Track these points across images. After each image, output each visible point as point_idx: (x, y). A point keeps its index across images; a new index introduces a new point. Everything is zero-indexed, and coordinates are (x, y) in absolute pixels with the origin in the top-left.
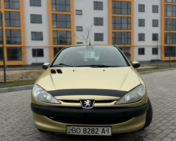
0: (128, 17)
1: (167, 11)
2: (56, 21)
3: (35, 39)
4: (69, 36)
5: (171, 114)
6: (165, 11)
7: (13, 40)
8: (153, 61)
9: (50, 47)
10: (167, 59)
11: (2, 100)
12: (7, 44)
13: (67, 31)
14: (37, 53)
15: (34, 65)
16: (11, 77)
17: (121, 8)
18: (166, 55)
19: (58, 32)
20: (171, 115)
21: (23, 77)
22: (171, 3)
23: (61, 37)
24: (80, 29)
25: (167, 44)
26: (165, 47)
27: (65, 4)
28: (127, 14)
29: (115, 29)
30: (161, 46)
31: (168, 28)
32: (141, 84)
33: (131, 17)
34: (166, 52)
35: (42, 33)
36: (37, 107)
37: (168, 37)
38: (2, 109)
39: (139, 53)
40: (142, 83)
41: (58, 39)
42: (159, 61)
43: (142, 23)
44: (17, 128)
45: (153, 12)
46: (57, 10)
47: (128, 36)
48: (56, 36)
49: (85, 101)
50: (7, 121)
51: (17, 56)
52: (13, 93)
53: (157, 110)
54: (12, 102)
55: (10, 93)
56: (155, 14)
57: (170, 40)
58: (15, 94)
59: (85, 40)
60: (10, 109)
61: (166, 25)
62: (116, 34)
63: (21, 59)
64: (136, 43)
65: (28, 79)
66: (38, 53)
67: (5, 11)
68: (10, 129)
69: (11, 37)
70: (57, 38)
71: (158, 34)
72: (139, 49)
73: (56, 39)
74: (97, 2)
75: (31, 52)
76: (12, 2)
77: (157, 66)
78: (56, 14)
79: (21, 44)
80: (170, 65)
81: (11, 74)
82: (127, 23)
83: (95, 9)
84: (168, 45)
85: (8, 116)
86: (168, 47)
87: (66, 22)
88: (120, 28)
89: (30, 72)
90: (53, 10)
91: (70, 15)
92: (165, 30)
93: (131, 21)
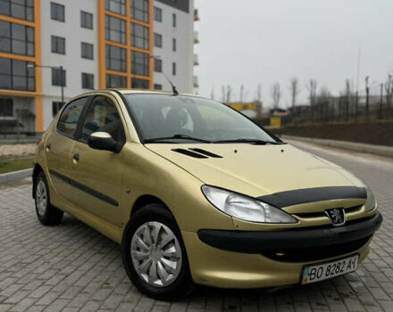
0: (27, 27)
1: (109, 29)
6: (106, 28)
28: (26, 19)
39: (55, 114)
43: (59, 46)
45: (82, 26)
47: (27, 72)
72: (55, 105)
82: (24, 39)
93: (33, 37)
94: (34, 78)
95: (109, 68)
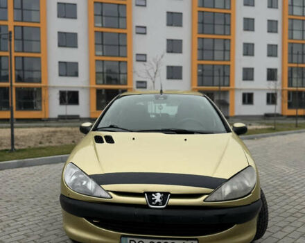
0: (225, 40)
1: (292, 30)
2: (102, 44)
3: (65, 74)
4: (122, 71)
5: (299, 215)
6: (289, 30)
7: (27, 75)
8: (267, 116)
9: (90, 89)
10: (293, 112)
11: (8, 183)
12: (16, 82)
13: (120, 62)
14: (67, 98)
15: (63, 118)
16: (23, 141)
17: (214, 24)
18: (290, 106)
19: (105, 63)
20: (299, 218)
21: (42, 141)
22: (300, 16)
23: (109, 71)
24: (142, 58)
25: (292, 86)
26: (289, 92)
27: (117, 15)
28: (224, 34)
29: (203, 60)
30: (283, 90)
31: (295, 60)
32: (249, 166)
33: (230, 40)
34: (291, 100)
35: (76, 64)
36: (70, 201)
37: (295, 76)
38: (8, 199)
39: (244, 102)
40: (252, 163)
41: (103, 76)
42: (278, 115)
43: (249, 50)
44: (34, 235)
45: (268, 32)
46: (104, 25)
47: (224, 73)
48: (101, 70)
49: (153, 195)
50: (17, 221)
51: (32, 103)
52: (26, 169)
53: (275, 207)
54: (24, 187)
55: (21, 169)
56: (273, 35)
57: (297, 81)
58: (30, 173)
59: (152, 79)
60: (21, 199)
61: (291, 53)
62: (205, 68)
63: (39, 107)
64: (239, 85)
65: (51, 145)
66: (70, 97)
67: (15, 26)
68: (22, 237)
69: (23, 70)
70: (103, 73)
71: (276, 70)
72: (244, 95)
73: (101, 75)
74: (172, 13)
75: (58, 96)
76: (27, 10)
77: (275, 124)
78: (102, 32)
79: (40, 82)
80: (297, 124)
81: (22, 134)
82: (222, 49)
83: (168, 25)
84: (294, 89)
85: (19, 212)
86: (294, 92)
87: (119, 45)
88: (211, 58)
89: (55, 132)
90: (97, 25)
91: (126, 34)
92: (289, 63)
93: (230, 47)
94: (229, 76)
95: (291, 61)
